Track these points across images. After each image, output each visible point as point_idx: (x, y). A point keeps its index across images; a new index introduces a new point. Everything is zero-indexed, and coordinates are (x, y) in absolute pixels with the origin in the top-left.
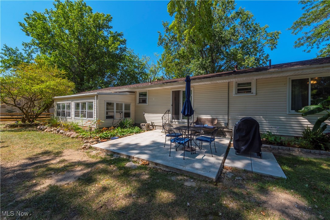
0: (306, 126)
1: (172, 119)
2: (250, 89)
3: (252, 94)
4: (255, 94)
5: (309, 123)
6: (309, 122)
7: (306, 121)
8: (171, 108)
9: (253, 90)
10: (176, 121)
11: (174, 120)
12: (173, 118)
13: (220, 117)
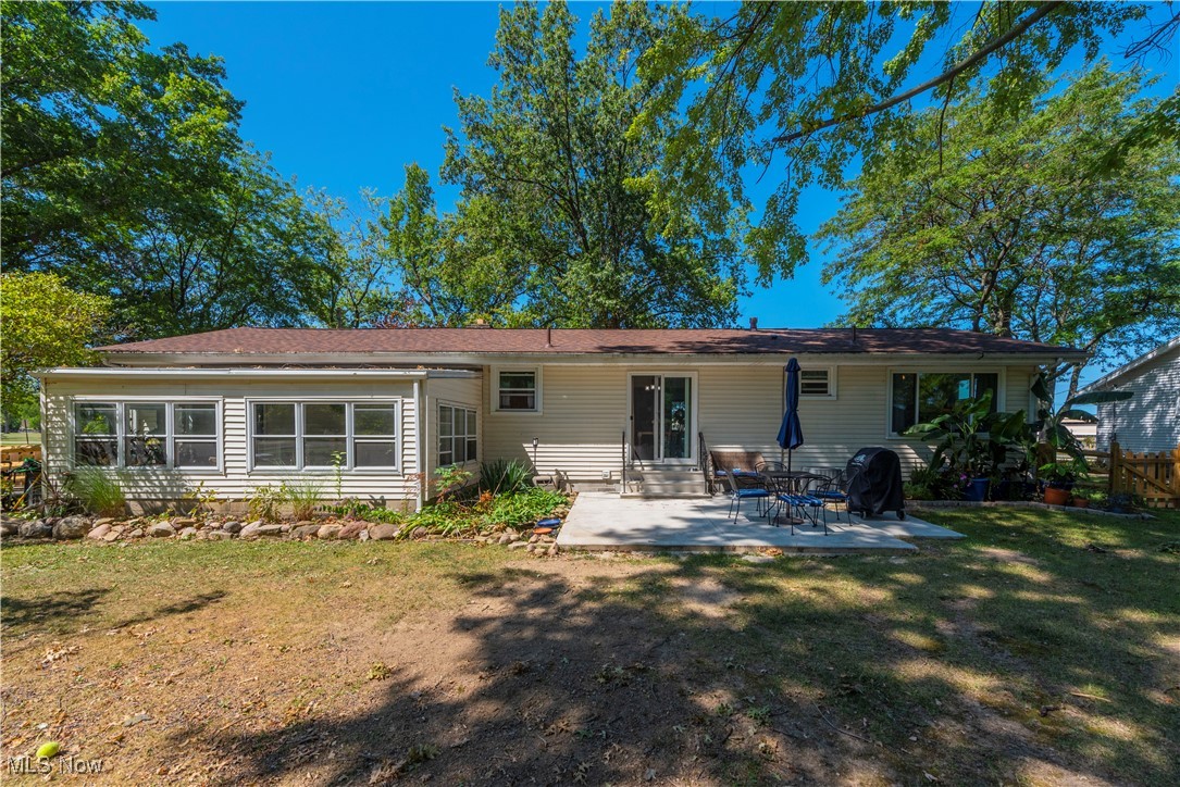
0: (913, 460)
1: (633, 459)
2: (825, 385)
3: (829, 398)
4: (835, 398)
5: (915, 456)
6: (916, 453)
7: (912, 451)
8: (628, 426)
9: (832, 389)
10: (644, 462)
11: (637, 462)
12: (635, 456)
13: (766, 448)
